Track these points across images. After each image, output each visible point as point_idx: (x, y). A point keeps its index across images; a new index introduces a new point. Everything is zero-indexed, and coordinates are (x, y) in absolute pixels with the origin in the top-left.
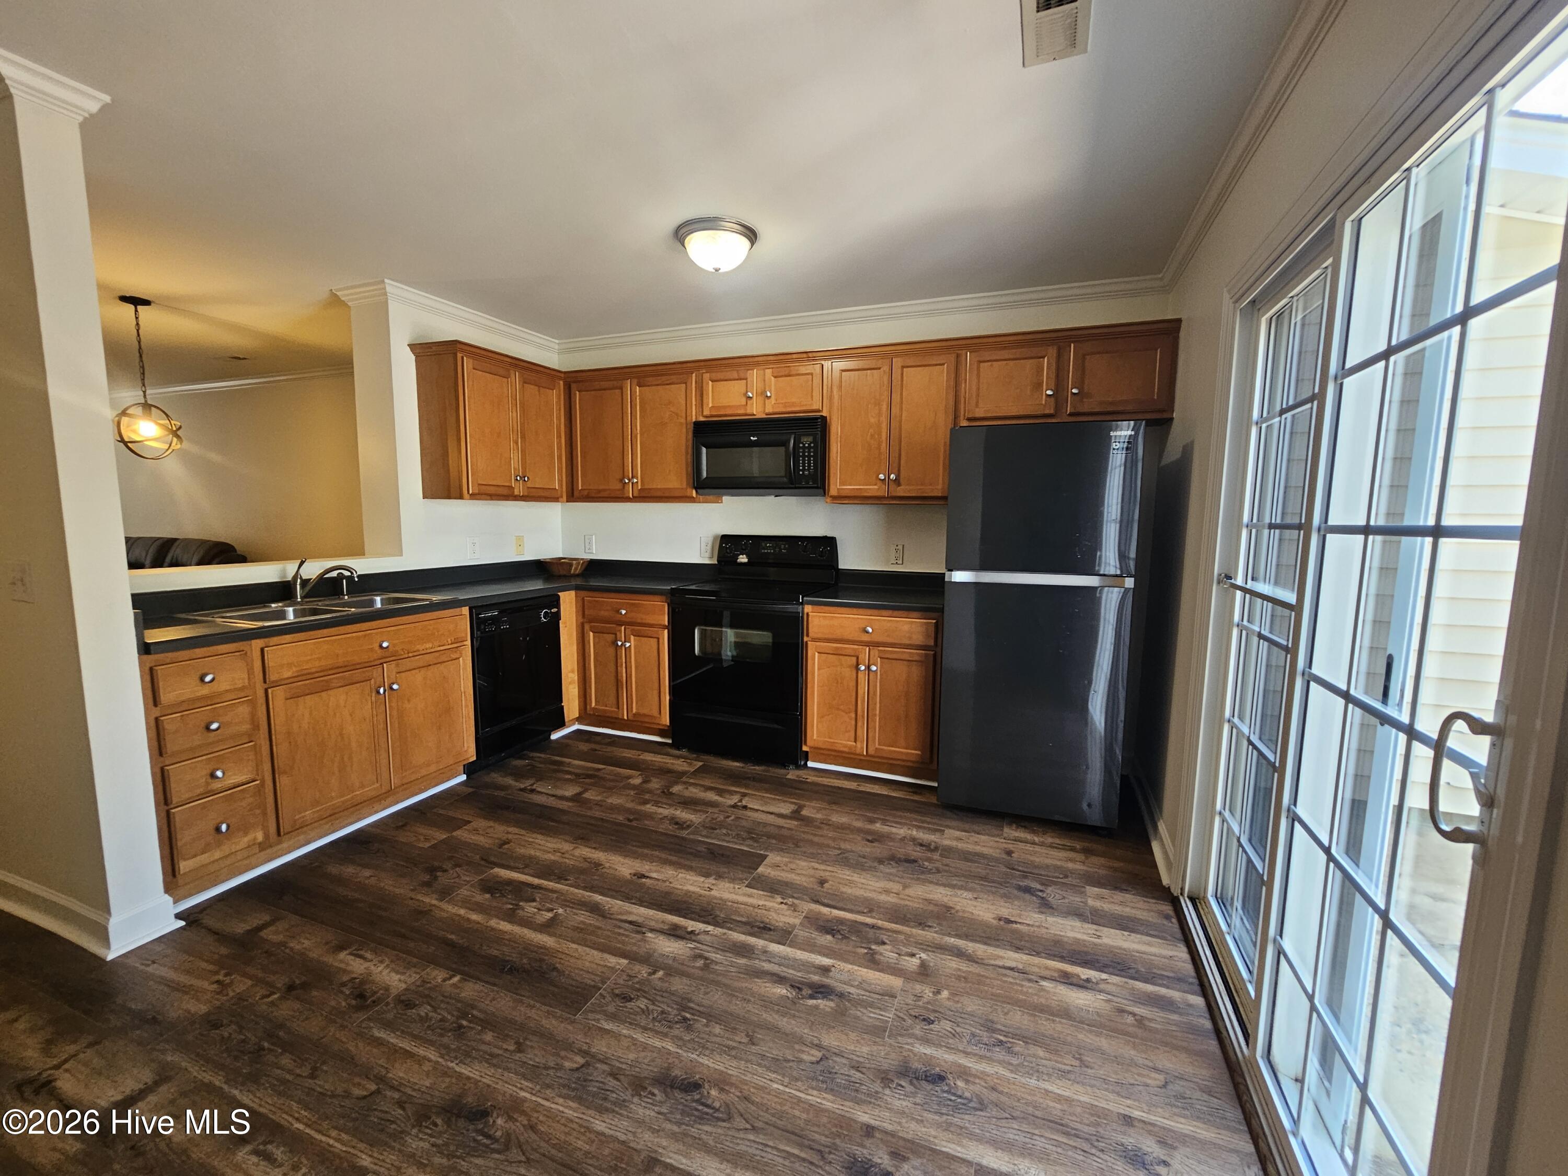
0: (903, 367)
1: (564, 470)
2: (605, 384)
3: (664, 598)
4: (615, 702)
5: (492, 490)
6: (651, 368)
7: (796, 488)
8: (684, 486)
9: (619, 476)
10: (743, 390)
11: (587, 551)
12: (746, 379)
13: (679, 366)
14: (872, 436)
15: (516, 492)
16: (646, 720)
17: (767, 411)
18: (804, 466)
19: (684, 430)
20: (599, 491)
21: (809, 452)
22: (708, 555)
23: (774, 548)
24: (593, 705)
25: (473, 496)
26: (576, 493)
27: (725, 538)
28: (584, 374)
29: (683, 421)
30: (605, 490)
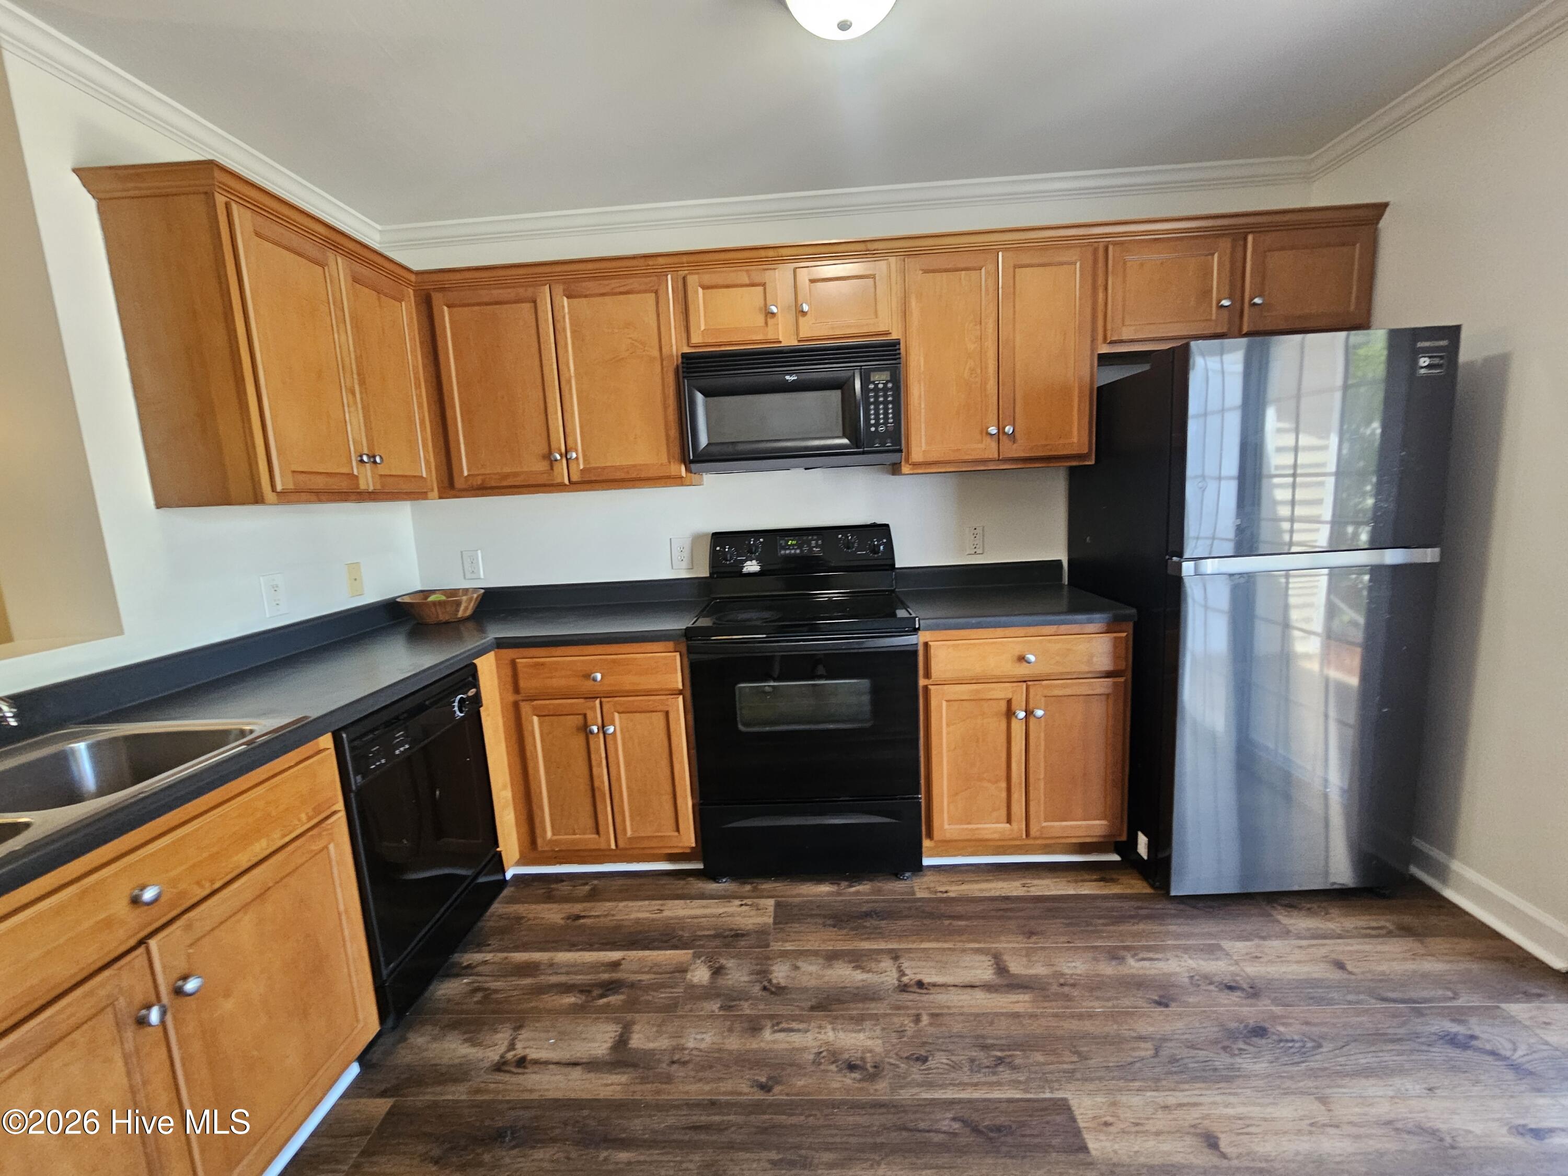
0: (1015, 267)
1: (430, 445)
2: (497, 293)
3: (670, 645)
4: (590, 823)
5: (319, 483)
6: (590, 266)
7: (863, 453)
8: (664, 459)
9: (543, 449)
10: (760, 302)
11: (468, 576)
12: (764, 285)
13: (642, 261)
14: (972, 370)
15: (362, 486)
16: (653, 844)
17: (802, 335)
18: (877, 419)
19: (658, 369)
20: (506, 476)
21: (885, 396)
22: (684, 565)
23: (800, 546)
24: (549, 834)
25: (286, 497)
26: (459, 483)
27: (719, 538)
28: (458, 276)
29: (656, 353)
30: (516, 475)
